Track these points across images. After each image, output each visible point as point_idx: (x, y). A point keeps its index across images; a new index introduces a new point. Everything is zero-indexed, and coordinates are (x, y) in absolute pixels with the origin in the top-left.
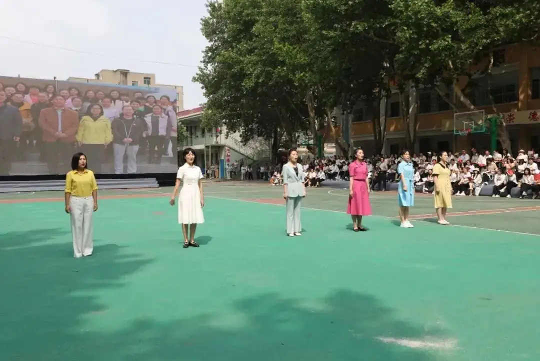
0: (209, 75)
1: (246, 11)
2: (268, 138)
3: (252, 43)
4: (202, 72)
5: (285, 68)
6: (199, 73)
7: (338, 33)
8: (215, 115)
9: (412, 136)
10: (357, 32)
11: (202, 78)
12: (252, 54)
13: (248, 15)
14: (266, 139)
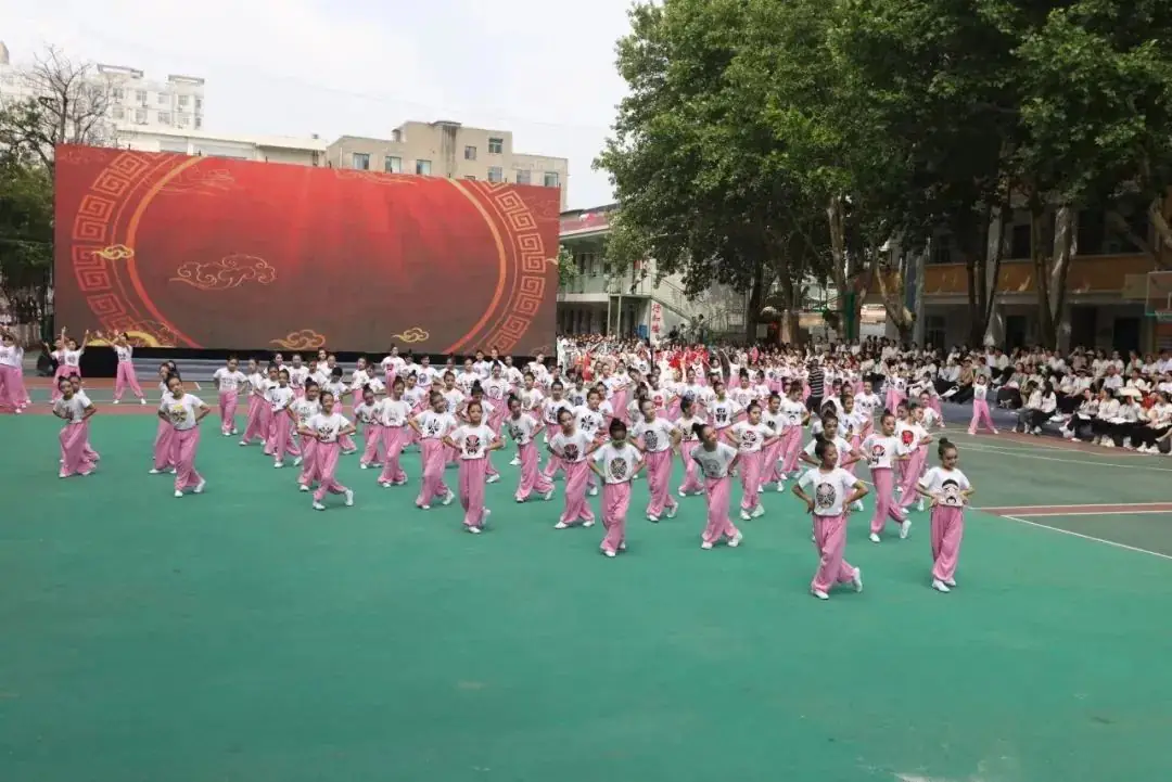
0: (628, 156)
1: (710, 33)
2: (740, 289)
3: (718, 98)
4: (613, 149)
5: (786, 156)
6: (607, 150)
7: (901, 95)
8: (634, 238)
9: (1053, 308)
10: (942, 97)
11: (612, 162)
12: (718, 122)
13: (714, 40)
14: (736, 290)
